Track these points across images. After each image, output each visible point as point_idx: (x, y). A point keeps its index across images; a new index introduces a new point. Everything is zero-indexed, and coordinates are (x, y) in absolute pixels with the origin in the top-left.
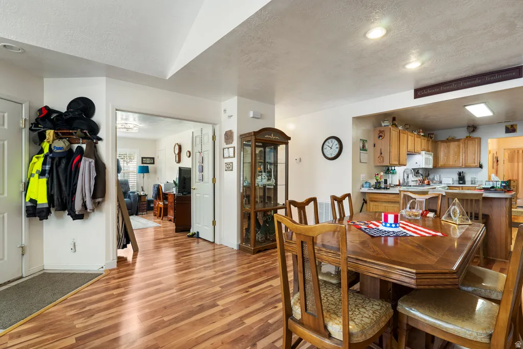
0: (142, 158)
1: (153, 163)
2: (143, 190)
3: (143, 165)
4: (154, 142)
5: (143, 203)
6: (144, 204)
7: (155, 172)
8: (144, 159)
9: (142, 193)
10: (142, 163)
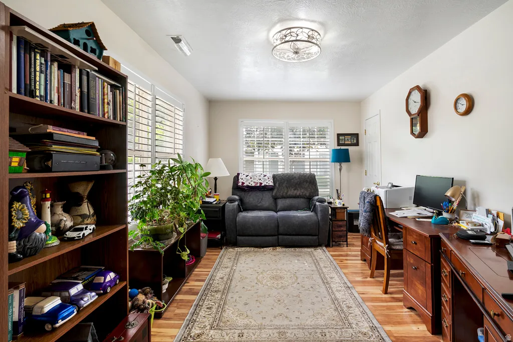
0: (339, 135)
1: (357, 144)
2: (339, 198)
3: (339, 148)
4: (357, 104)
5: (340, 223)
6: (341, 226)
7: (361, 160)
8: (341, 138)
9: (338, 204)
10: (339, 145)
